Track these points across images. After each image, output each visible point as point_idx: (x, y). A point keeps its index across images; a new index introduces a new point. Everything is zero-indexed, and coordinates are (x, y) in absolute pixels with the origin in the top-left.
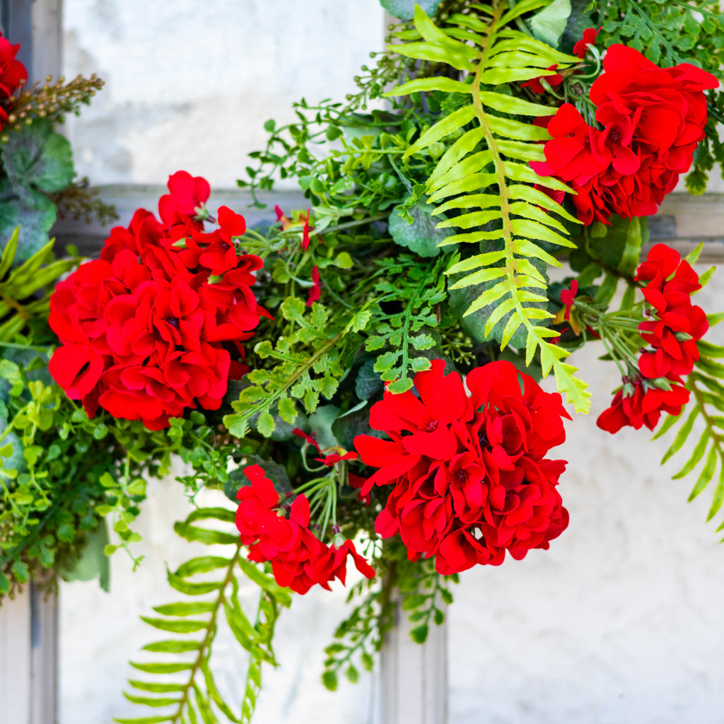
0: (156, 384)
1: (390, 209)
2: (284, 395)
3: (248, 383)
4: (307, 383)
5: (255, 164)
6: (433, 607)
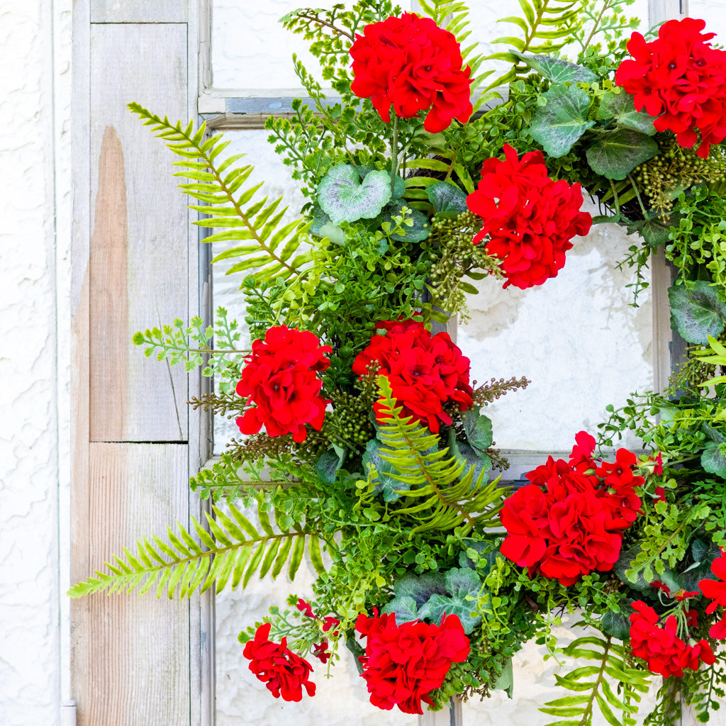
0: (578, 552)
1: (701, 452)
2: (658, 558)
3: (641, 550)
4: (670, 551)
5: (602, 431)
6: (710, 700)
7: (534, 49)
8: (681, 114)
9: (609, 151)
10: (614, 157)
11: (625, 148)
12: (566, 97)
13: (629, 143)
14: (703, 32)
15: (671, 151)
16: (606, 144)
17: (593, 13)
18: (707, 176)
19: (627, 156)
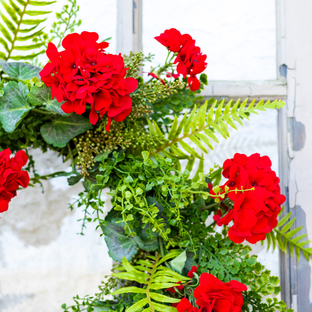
7: (14, 58)
8: (78, 100)
9: (57, 127)
10: (60, 132)
11: (69, 125)
12: (16, 90)
13: (72, 121)
14: (98, 42)
15: (100, 127)
16: (56, 122)
17: (59, 33)
18: (121, 144)
19: (69, 131)
